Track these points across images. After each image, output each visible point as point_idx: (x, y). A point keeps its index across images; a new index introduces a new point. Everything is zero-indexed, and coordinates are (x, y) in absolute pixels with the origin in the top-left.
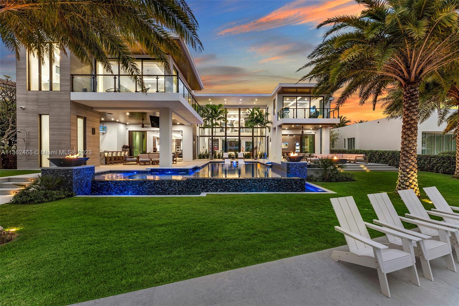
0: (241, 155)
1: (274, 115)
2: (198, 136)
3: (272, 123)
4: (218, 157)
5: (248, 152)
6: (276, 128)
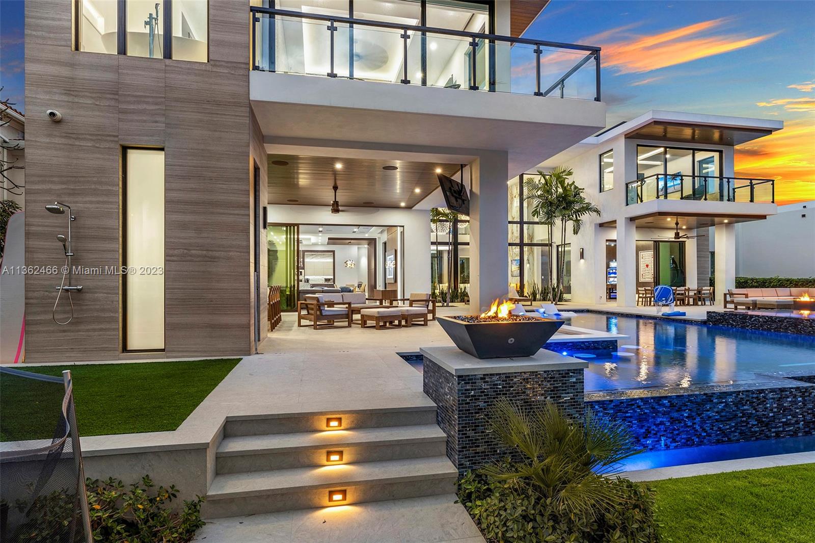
1: (602, 191)
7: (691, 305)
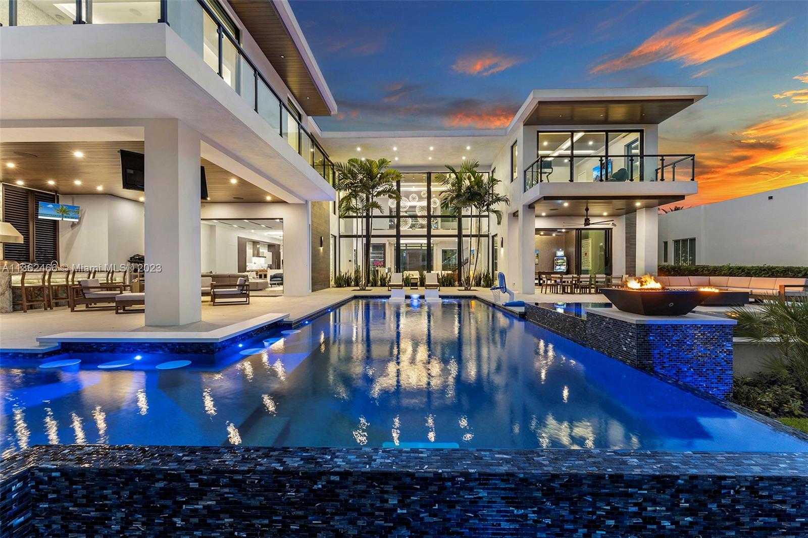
0: (431, 278)
1: (512, 181)
2: (337, 235)
3: (507, 201)
4: (379, 283)
5: (450, 272)
6: (520, 214)
7: (593, 294)
